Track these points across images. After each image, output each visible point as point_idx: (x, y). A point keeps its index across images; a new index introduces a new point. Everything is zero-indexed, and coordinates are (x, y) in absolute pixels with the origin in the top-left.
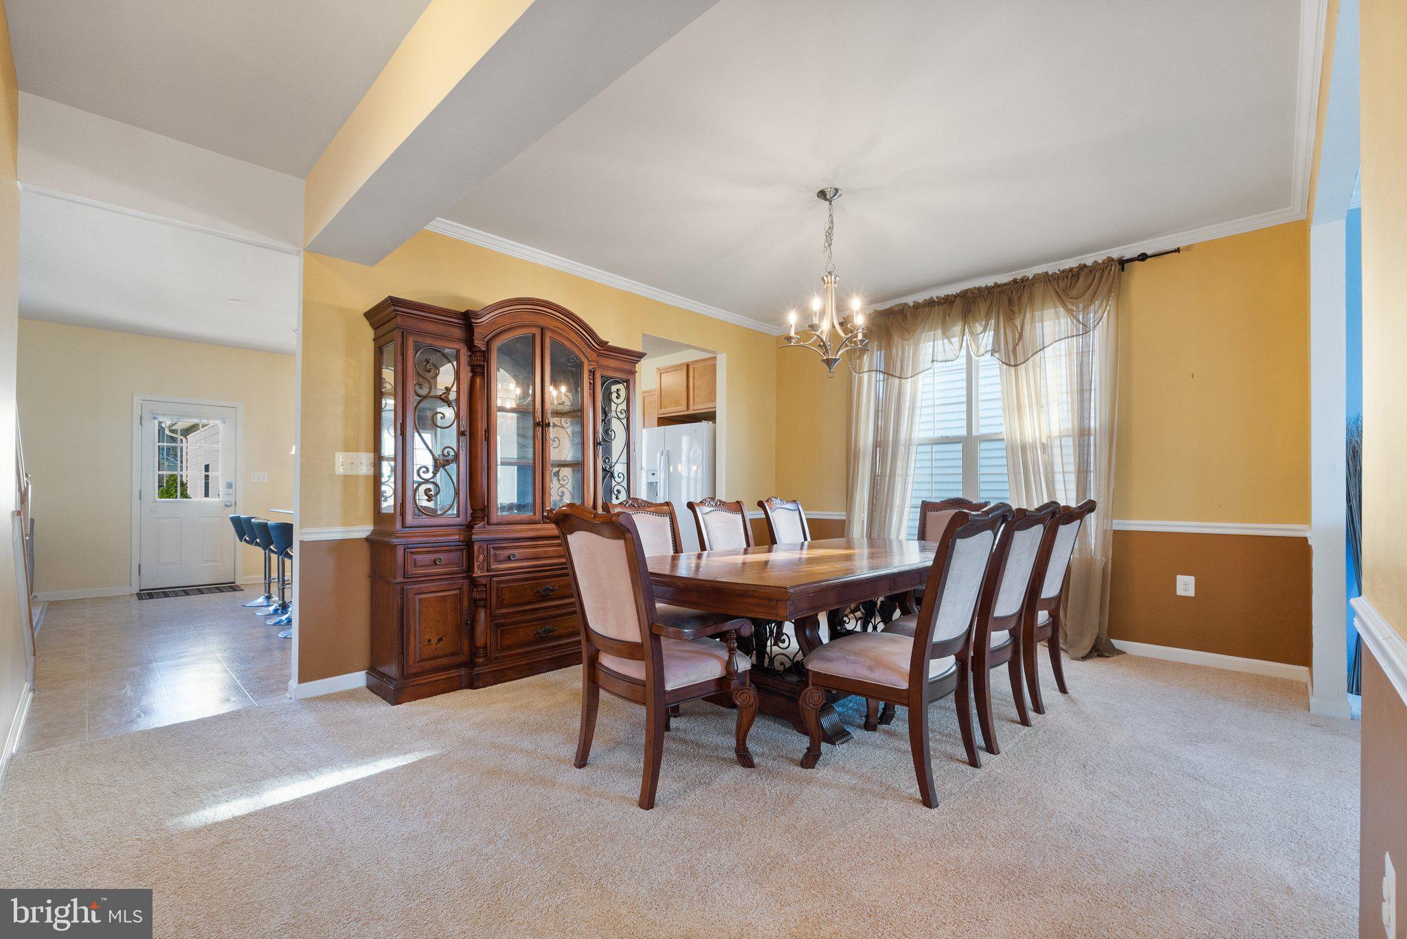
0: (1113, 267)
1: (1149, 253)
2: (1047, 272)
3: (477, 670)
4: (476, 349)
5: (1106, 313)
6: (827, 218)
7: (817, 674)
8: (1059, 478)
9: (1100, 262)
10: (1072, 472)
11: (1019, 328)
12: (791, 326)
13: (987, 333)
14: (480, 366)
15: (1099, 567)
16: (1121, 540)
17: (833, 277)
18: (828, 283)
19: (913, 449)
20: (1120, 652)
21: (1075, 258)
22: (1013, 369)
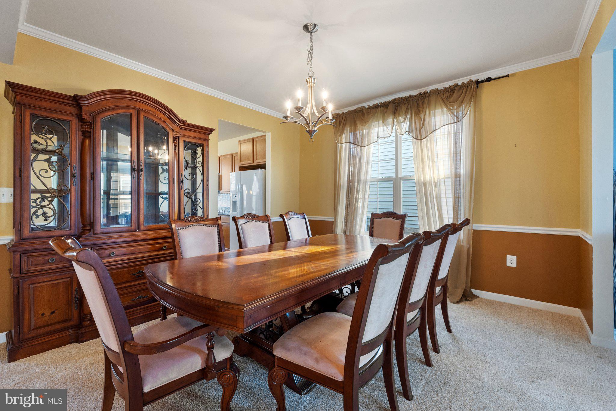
0: (473, 85)
1: (492, 78)
2: (437, 89)
3: (82, 331)
4: (85, 121)
5: (469, 111)
6: (309, 43)
7: (280, 359)
8: (443, 200)
9: (466, 83)
10: (451, 198)
11: (423, 120)
12: (288, 110)
13: (405, 123)
14: (87, 131)
15: (465, 249)
16: (477, 234)
17: (313, 79)
18: (309, 83)
19: (368, 184)
20: (476, 297)
21: (451, 81)
22: (419, 141)
